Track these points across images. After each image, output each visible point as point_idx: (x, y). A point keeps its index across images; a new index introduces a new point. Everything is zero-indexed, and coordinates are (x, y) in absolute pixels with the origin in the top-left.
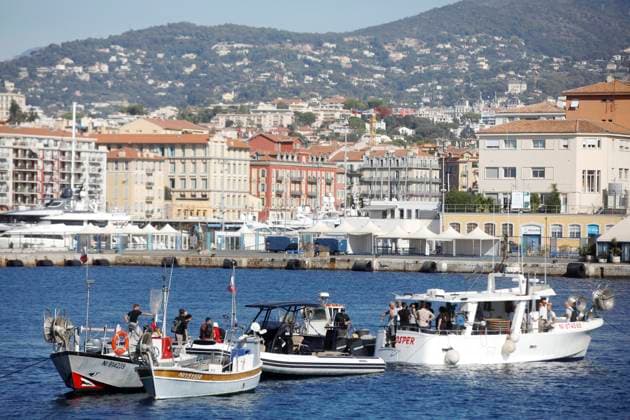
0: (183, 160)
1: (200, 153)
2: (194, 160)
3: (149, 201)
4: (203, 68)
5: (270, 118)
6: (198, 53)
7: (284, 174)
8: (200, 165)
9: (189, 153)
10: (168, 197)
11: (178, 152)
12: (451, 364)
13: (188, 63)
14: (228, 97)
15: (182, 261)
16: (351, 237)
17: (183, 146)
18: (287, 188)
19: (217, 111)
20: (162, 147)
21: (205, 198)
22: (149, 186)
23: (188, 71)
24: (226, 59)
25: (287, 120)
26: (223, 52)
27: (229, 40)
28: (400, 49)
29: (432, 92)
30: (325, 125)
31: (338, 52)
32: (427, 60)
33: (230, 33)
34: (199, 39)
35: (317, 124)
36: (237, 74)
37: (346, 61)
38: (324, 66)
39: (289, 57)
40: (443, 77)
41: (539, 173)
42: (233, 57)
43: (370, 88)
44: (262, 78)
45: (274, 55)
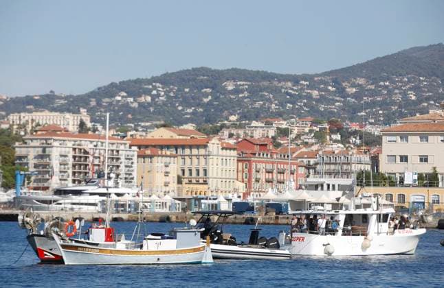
0: (191, 156)
1: (202, 151)
2: (198, 156)
3: (166, 185)
4: (216, 98)
5: (259, 130)
6: (212, 88)
7: (262, 166)
8: (202, 160)
9: (195, 151)
10: (179, 181)
11: (187, 151)
13: (206, 95)
14: (233, 118)
15: (173, 218)
16: (292, 202)
17: (191, 147)
18: (263, 176)
19: (223, 126)
20: (176, 147)
21: (205, 183)
22: (167, 174)
23: (206, 100)
24: (232, 92)
25: (272, 133)
26: (230, 88)
27: (234, 79)
28: (353, 86)
29: (376, 115)
30: (298, 136)
31: (310, 87)
32: (373, 93)
33: (235, 74)
34: (214, 78)
35: (292, 136)
36: (240, 103)
37: (315, 93)
38: (300, 97)
39: (276, 91)
40: (383, 105)
41: (424, 159)
42: (237, 91)
43: (332, 113)
44: (257, 105)
45: (265, 89)
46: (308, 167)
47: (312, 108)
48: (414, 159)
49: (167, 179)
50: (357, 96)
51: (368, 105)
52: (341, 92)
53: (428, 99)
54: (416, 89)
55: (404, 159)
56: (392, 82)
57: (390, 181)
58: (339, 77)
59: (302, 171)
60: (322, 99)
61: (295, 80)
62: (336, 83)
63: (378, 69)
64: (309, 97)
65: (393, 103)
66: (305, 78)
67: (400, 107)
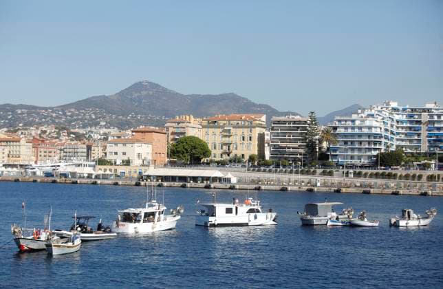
0: (13, 146)
1: (18, 143)
2: (16, 146)
3: (3, 158)
4: (13, 116)
5: (34, 131)
6: (12, 112)
7: (42, 150)
8: (18, 147)
9: (15, 144)
10: (9, 156)
11: (12, 143)
12: (137, 233)
13: (9, 115)
14: (21, 125)
15: (20, 180)
16: (71, 173)
17: (13, 142)
18: (43, 154)
19: (19, 129)
20: (7, 142)
21: (19, 157)
22: (3, 153)
23: (9, 117)
24: (20, 114)
25: (39, 132)
26: (19, 112)
27: (21, 109)
28: (70, 112)
29: (79, 124)
30: (50, 134)
31: (52, 112)
32: (77, 115)
33: (22, 107)
34: (13, 108)
35: (47, 133)
36: (23, 119)
37: (54, 115)
38: (48, 116)
39: (38, 114)
40: (81, 120)
41: (124, 154)
42: (22, 114)
43: (61, 123)
44: (31, 119)
45: (34, 113)
46: (61, 150)
47: (53, 121)
48: (120, 154)
49: (4, 155)
50: (71, 116)
51: (75, 120)
52: (64, 114)
53: (100, 118)
54: (95, 113)
55: (116, 153)
56: (85, 110)
57: (110, 163)
58: (64, 108)
59: (59, 151)
60: (57, 117)
61: (46, 109)
62: (63, 111)
63: (79, 105)
64: (52, 116)
65: (86, 119)
66: (50, 108)
67: (89, 120)
